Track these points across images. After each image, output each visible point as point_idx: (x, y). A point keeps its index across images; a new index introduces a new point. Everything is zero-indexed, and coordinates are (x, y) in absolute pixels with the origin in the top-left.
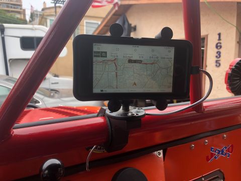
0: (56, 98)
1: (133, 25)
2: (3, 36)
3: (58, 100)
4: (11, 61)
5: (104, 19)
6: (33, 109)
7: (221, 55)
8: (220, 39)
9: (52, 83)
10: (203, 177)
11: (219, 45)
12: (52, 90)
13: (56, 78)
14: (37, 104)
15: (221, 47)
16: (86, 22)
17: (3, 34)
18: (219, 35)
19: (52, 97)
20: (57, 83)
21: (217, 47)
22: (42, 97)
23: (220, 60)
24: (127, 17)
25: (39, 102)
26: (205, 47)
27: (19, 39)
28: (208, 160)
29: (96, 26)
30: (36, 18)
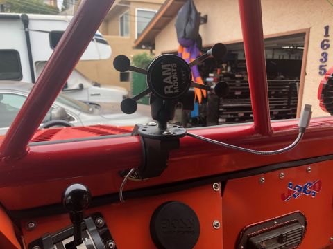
0: (96, 115)
1: (202, 15)
2: (27, 30)
3: (98, 117)
4: (37, 64)
5: (163, 6)
6: (65, 127)
7: (328, 57)
8: (327, 35)
9: (92, 95)
10: (275, 219)
11: (325, 43)
12: (91, 104)
13: (97, 88)
14: (71, 122)
15: (328, 46)
16: (138, 11)
17: (27, 27)
18: (327, 28)
19: (91, 113)
20: (98, 95)
21: (322, 46)
22: (77, 112)
23: (326, 66)
24: (195, 3)
25: (74, 120)
26: (305, 45)
27: (47, 35)
28: (283, 198)
29: (152, 16)
30: (71, 5)
